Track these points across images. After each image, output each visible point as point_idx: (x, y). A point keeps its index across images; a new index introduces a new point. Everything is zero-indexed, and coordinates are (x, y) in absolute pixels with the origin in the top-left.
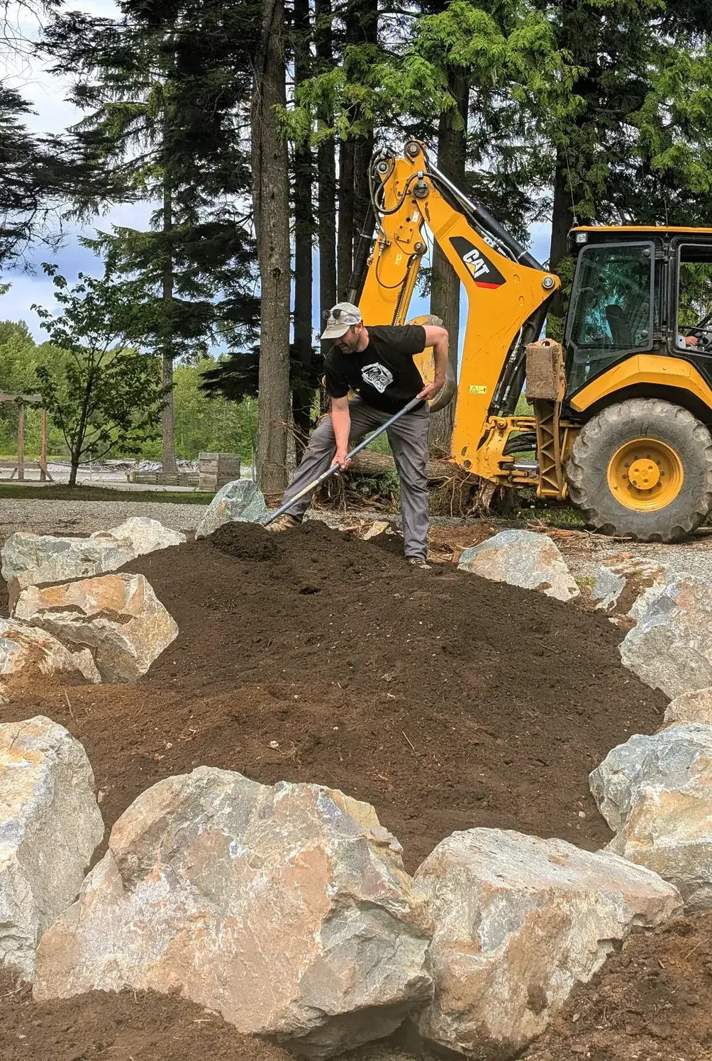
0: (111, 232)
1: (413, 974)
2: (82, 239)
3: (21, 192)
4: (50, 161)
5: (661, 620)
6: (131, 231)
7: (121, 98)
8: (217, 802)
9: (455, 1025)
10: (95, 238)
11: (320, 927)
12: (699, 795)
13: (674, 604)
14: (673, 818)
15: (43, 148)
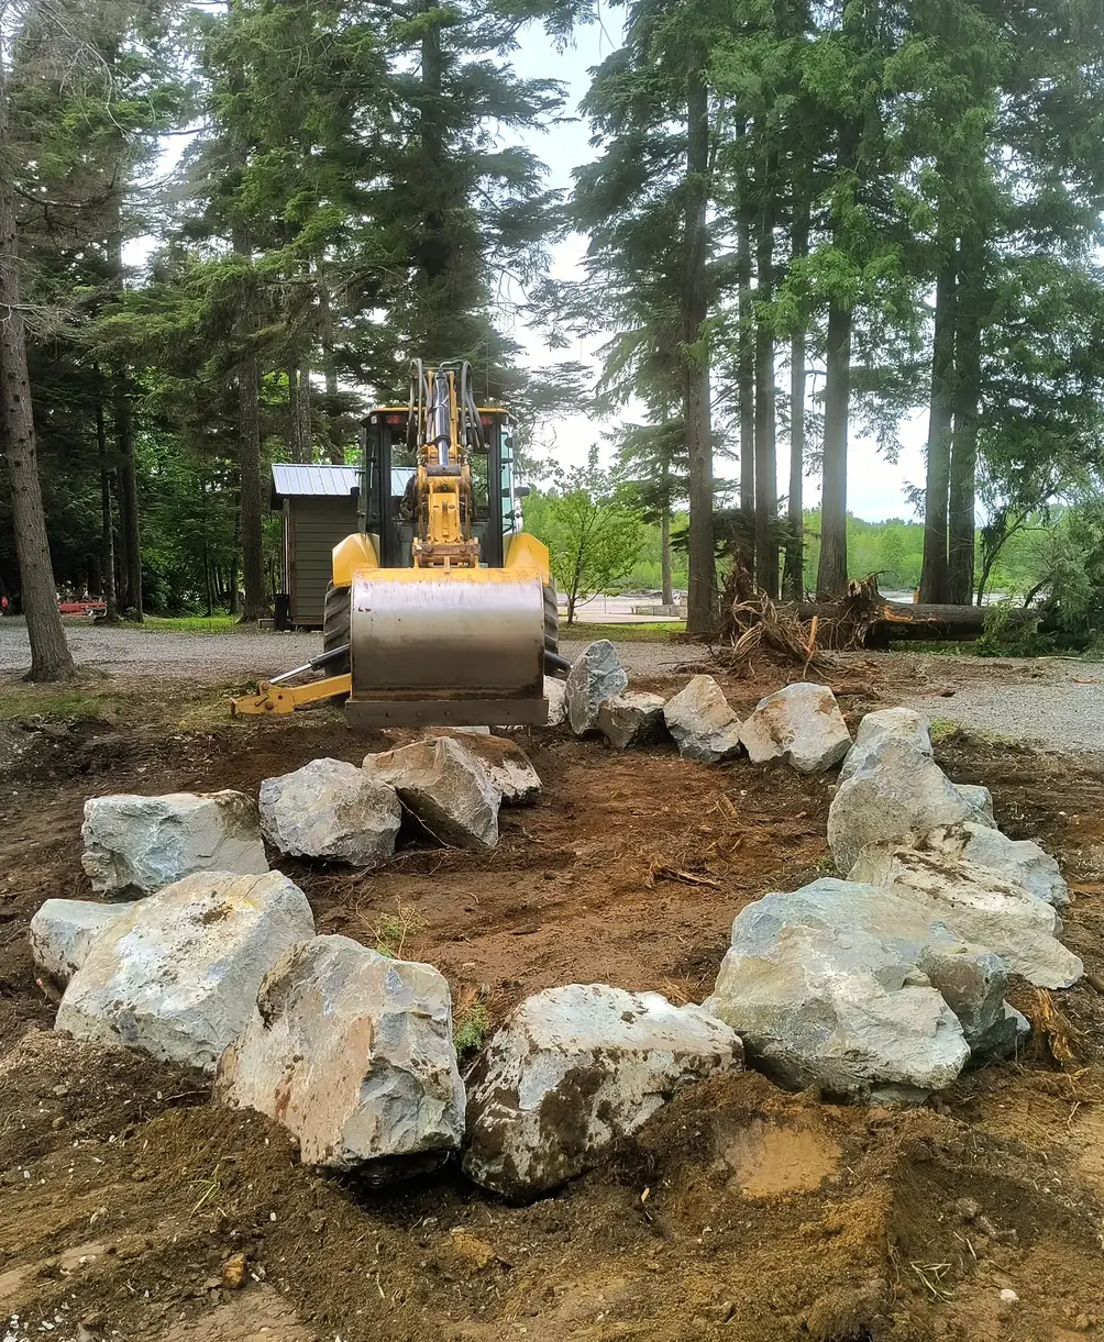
0: (620, 427)
1: (429, 1130)
2: (602, 433)
3: (523, 410)
4: (541, 387)
5: (868, 774)
6: (635, 426)
7: (629, 328)
8: (324, 966)
9: (486, 1168)
10: (611, 432)
11: (361, 1085)
12: (776, 961)
13: (880, 761)
14: (749, 981)
15: (534, 378)
